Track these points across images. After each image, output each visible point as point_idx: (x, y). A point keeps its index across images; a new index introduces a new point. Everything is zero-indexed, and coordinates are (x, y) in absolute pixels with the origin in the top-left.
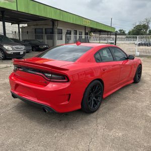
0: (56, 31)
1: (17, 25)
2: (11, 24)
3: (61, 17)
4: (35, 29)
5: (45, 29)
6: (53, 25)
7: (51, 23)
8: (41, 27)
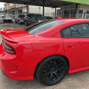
0: (78, 11)
1: (55, 8)
2: (52, 8)
3: (82, 1)
4: (65, 11)
5: (71, 10)
6: (76, 7)
7: (75, 6)
8: (68, 9)
